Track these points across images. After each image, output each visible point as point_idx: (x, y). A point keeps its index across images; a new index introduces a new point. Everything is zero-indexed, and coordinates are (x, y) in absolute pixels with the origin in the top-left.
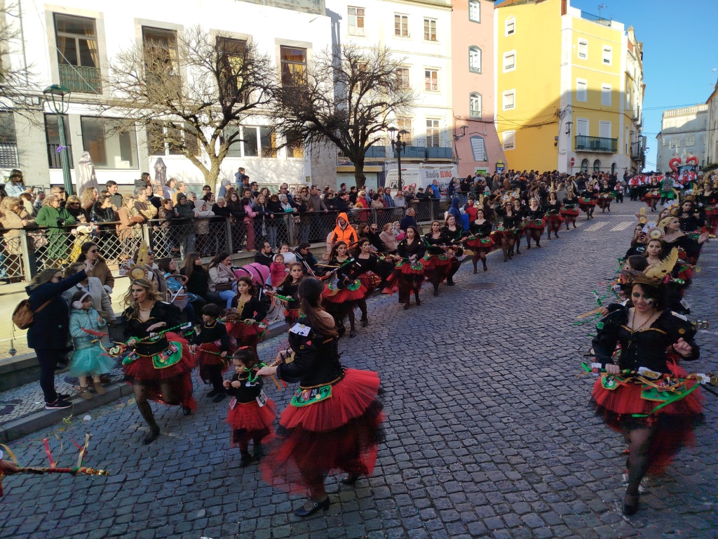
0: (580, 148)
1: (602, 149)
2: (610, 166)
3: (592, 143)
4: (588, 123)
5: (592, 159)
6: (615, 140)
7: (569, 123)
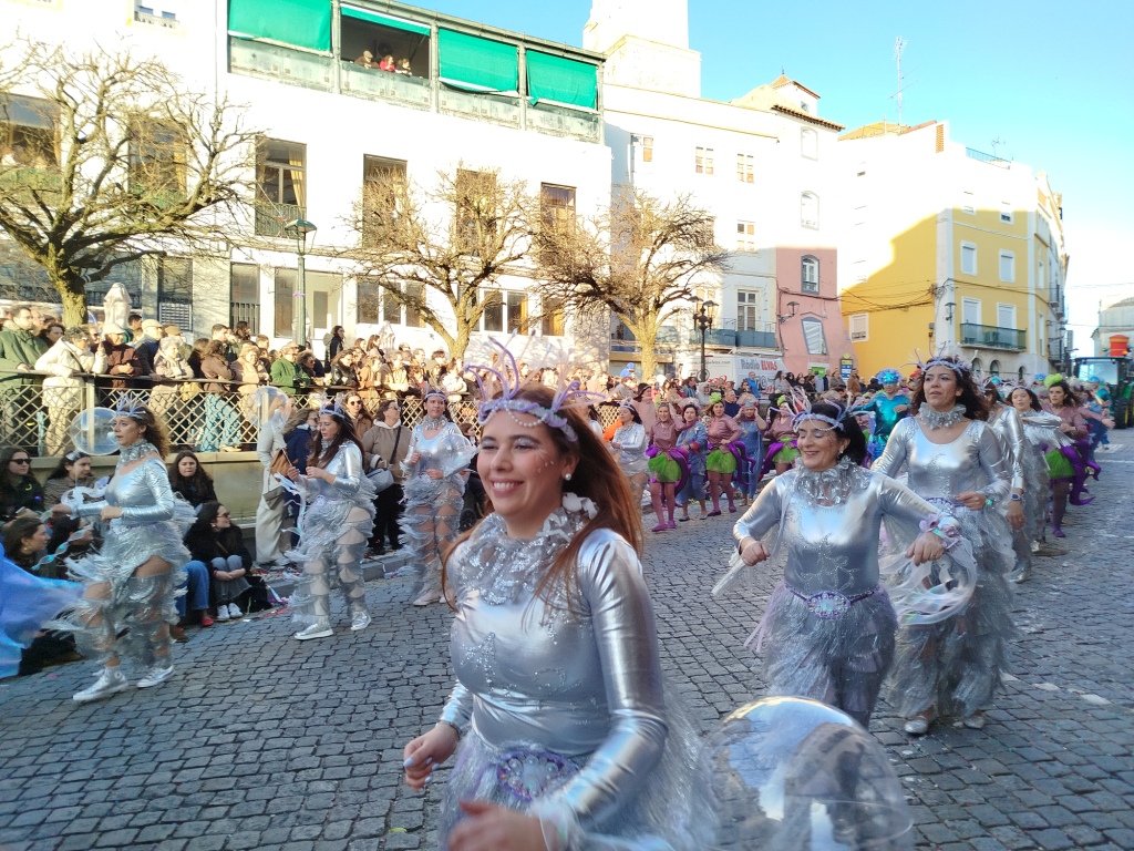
0: (968, 343)
1: (1001, 344)
2: (1017, 370)
3: (987, 335)
4: (979, 306)
5: (987, 359)
6: (1022, 333)
7: (951, 304)
